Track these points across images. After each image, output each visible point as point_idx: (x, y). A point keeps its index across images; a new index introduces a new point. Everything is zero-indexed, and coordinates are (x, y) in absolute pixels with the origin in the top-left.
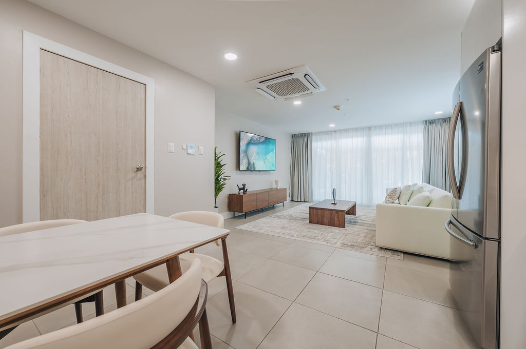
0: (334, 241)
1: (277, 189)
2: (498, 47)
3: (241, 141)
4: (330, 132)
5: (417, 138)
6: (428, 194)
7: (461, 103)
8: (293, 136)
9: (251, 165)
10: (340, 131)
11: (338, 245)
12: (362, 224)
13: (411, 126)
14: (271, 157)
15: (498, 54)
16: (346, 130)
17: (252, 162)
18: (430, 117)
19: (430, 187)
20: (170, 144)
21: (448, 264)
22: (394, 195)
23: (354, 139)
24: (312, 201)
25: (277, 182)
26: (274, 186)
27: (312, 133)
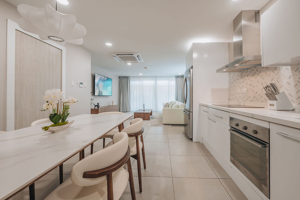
0: (148, 125)
1: (113, 106)
2: (192, 67)
3: (95, 79)
4: (139, 77)
5: (173, 82)
6: (178, 104)
7: (186, 78)
8: (119, 77)
9: (101, 93)
10: (143, 77)
11: (150, 126)
12: (155, 118)
13: (171, 77)
14: (109, 88)
15: (192, 69)
16: (146, 77)
17: (101, 91)
18: (177, 75)
19: (178, 102)
20: (72, 81)
21: (183, 126)
22: (167, 105)
23: (150, 81)
24: (130, 111)
25: (113, 102)
26: (111, 104)
27: (130, 77)
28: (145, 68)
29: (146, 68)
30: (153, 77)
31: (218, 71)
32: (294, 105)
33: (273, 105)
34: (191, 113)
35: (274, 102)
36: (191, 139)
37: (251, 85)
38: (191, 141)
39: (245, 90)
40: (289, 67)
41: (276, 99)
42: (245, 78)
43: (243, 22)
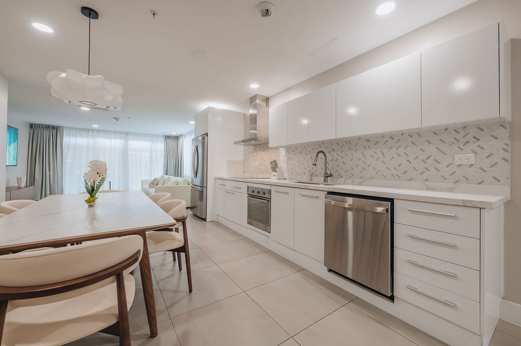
1: (20, 188)
7: (197, 146)
8: (31, 126)
13: (156, 137)
14: (13, 148)
18: (168, 134)
19: (168, 177)
22: (154, 183)
25: (19, 179)
27: (63, 127)
28: (114, 118)
29: (117, 119)
30: (121, 133)
31: (235, 143)
32: (286, 176)
33: (275, 176)
34: (205, 189)
35: (275, 173)
36: (204, 220)
37: (262, 159)
38: (205, 222)
39: (257, 163)
40: (284, 149)
41: (277, 172)
42: (259, 152)
43: (258, 101)
